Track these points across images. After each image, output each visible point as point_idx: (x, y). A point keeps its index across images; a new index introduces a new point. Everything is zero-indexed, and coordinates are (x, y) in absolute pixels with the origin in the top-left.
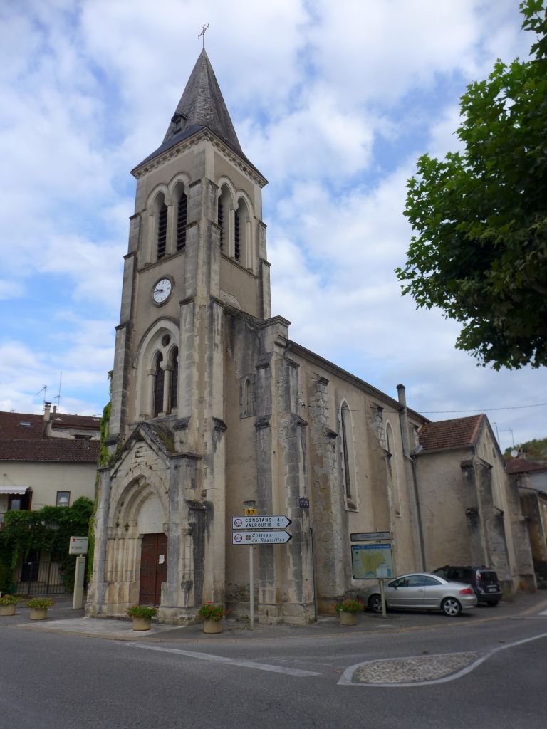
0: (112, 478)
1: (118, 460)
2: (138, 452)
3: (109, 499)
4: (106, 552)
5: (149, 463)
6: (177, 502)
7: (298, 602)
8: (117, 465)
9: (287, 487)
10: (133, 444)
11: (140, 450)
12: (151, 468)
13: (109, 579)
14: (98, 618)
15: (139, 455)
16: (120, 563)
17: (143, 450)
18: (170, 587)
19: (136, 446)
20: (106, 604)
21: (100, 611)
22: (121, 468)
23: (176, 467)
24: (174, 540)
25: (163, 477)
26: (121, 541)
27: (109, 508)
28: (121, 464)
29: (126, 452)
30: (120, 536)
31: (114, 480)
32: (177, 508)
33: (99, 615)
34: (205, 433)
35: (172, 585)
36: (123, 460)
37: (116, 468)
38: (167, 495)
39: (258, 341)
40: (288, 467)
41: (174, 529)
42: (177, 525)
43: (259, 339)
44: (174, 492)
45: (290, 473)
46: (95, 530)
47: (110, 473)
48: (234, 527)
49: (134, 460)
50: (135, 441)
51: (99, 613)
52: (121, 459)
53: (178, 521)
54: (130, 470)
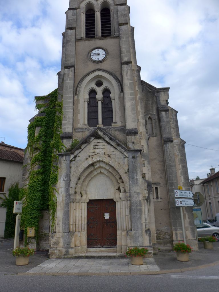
0: (71, 161)
1: (78, 149)
2: (96, 146)
3: (70, 175)
4: (69, 211)
5: (106, 153)
6: (137, 179)
7: (193, 238)
8: (76, 152)
9: (181, 176)
10: (91, 140)
11: (97, 144)
12: (109, 156)
13: (71, 230)
14: (64, 258)
15: (97, 147)
16: (77, 218)
17: (101, 144)
18: (135, 233)
19: (94, 141)
20: (72, 248)
21: (67, 252)
22: (79, 155)
23: (133, 157)
24: (136, 203)
25: (122, 162)
26: (78, 204)
27: (70, 181)
28: (80, 152)
29: (86, 145)
30: (77, 201)
31: (73, 162)
32: (137, 183)
33: (66, 256)
34: (141, 140)
35: (137, 232)
36: (82, 150)
37: (75, 154)
38: (126, 175)
39: (155, 98)
40: (181, 165)
41: (136, 196)
42: (138, 193)
43: (156, 97)
44: (133, 173)
45: (183, 169)
46: (56, 195)
47: (70, 158)
48: (176, 196)
49: (92, 151)
50: (94, 138)
51: (65, 255)
52: (81, 148)
53: (138, 191)
54: (89, 157)
